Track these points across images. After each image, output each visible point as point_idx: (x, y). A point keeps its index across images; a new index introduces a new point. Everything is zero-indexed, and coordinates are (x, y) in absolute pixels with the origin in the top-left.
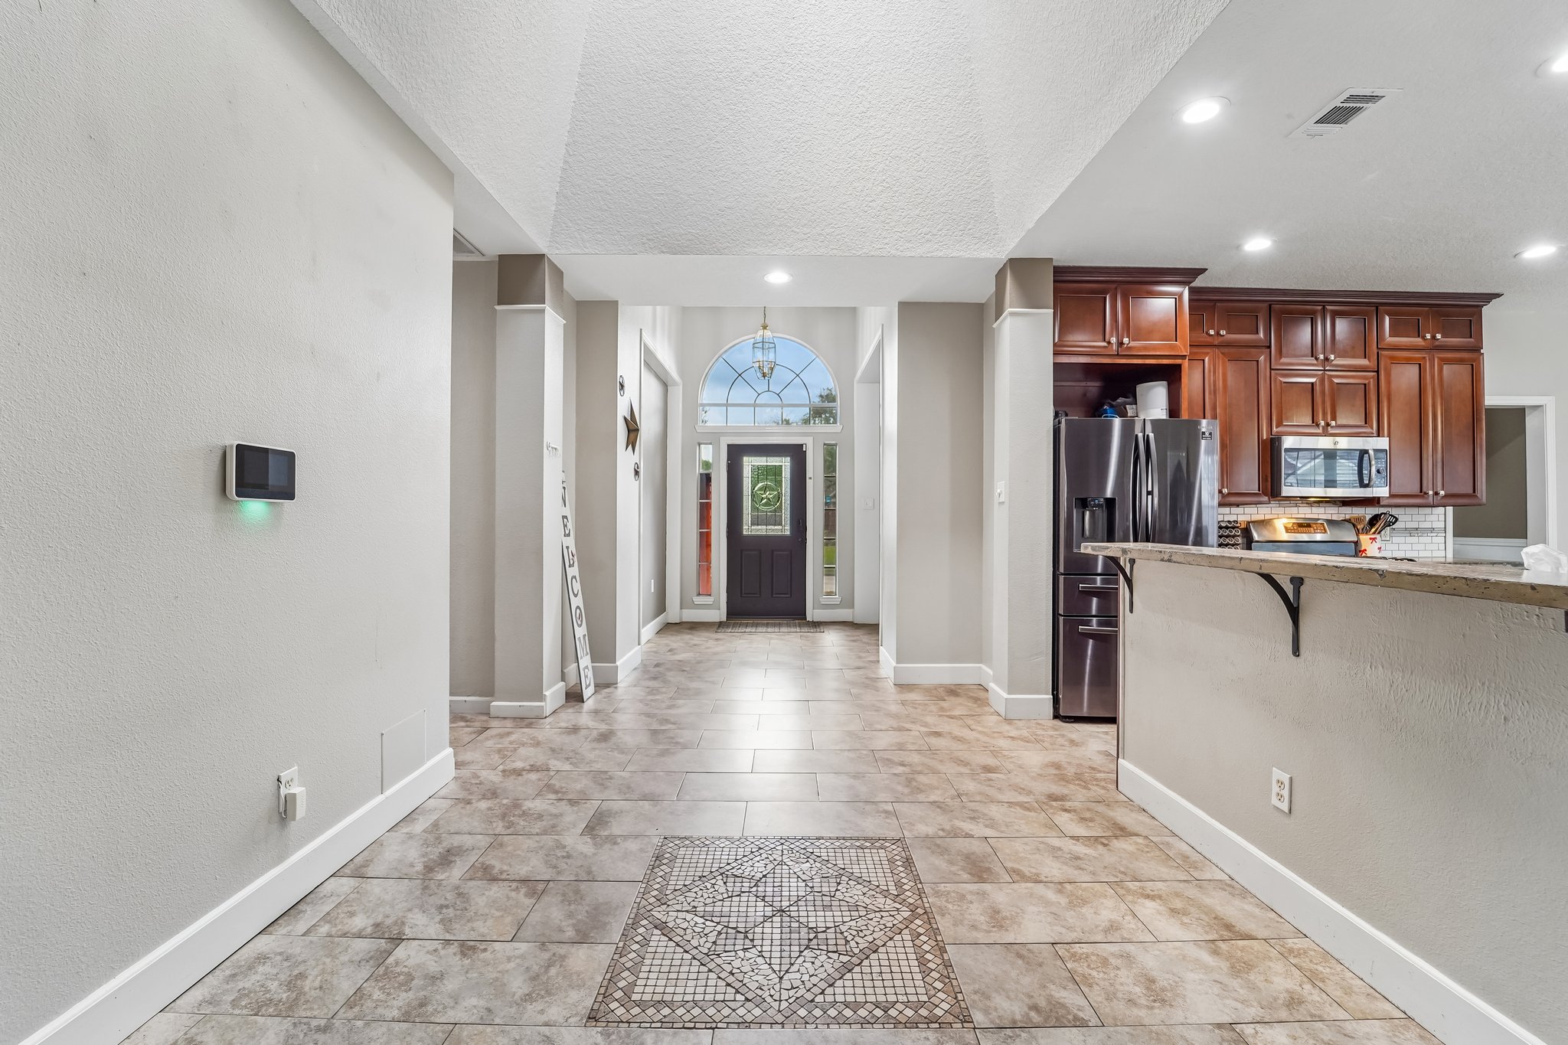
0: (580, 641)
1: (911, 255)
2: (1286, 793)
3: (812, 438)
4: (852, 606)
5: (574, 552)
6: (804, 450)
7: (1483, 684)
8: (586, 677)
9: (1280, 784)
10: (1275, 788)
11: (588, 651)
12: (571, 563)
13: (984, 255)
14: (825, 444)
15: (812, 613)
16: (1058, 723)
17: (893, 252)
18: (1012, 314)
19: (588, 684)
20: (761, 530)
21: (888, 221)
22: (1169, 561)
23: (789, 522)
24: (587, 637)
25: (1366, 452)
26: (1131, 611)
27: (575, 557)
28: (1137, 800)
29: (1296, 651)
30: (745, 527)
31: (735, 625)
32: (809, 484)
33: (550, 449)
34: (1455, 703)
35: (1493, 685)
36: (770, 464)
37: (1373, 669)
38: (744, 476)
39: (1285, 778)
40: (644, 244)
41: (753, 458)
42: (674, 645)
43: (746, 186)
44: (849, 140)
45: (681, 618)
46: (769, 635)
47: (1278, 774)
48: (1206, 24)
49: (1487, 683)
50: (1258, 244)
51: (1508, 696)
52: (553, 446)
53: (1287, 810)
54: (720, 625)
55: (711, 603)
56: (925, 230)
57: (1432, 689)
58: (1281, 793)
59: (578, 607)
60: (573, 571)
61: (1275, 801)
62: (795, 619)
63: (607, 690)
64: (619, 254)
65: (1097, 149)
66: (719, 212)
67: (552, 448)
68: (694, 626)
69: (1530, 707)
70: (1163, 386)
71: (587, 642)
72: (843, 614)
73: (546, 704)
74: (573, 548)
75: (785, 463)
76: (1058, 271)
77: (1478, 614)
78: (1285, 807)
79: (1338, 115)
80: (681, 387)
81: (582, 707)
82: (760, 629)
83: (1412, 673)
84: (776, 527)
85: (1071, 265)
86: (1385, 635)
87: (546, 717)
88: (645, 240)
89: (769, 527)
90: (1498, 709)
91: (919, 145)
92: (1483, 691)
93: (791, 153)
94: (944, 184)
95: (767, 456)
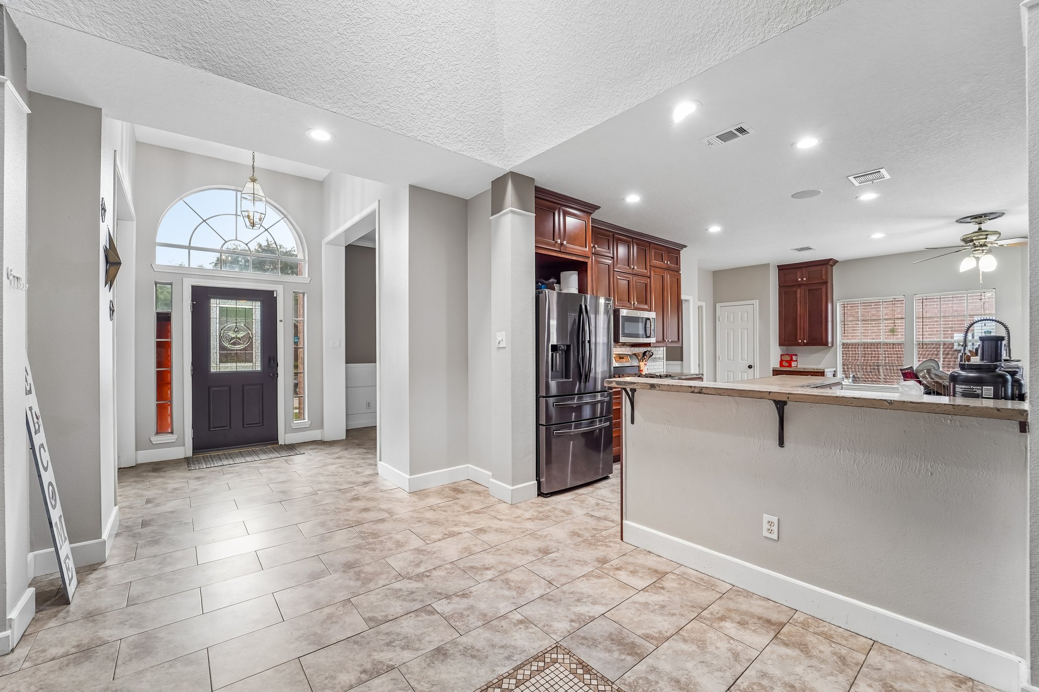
0: (57, 528)
1: (449, 149)
2: (775, 528)
3: (282, 286)
4: (321, 426)
5: (38, 413)
6: (275, 296)
7: (917, 456)
8: (68, 569)
9: (770, 523)
10: (766, 526)
11: (66, 535)
12: (37, 428)
13: (496, 164)
14: (294, 292)
15: (284, 438)
16: (541, 499)
17: (436, 142)
18: (512, 212)
19: (70, 577)
20: (230, 367)
21: (433, 115)
22: (700, 393)
23: (259, 359)
24: (63, 519)
25: (649, 319)
26: (633, 422)
27: (40, 419)
28: (642, 547)
29: (781, 443)
30: (213, 365)
31: (206, 460)
32: (280, 327)
33: (11, 277)
34: (899, 468)
35: (923, 456)
36: (240, 307)
37: (842, 452)
38: (212, 317)
39: (775, 519)
40: (177, 49)
41: (221, 301)
42: (150, 494)
43: (308, 35)
44: (405, 34)
45: (136, 461)
46: (252, 465)
47: (766, 517)
48: (736, 52)
49: (919, 456)
50: (633, 199)
51: (933, 462)
52: (16, 275)
53: (777, 539)
54: (187, 461)
55: (175, 440)
56: (459, 132)
57: (884, 461)
58: (772, 528)
59: (50, 484)
60: (40, 439)
61: (765, 533)
62: (266, 445)
63: (95, 575)
64: (139, 49)
65: (620, 111)
66: (276, 49)
67: (14, 277)
68: (158, 467)
69: (946, 467)
70: (575, 274)
71: (63, 523)
72: (315, 435)
73: (13, 633)
74: (36, 409)
75: (256, 307)
76: (538, 190)
77: (913, 420)
78: (775, 536)
79: (726, 137)
80: (135, 222)
81: (68, 612)
82: (238, 460)
83: (869, 453)
84: (246, 364)
85: (543, 187)
86: (850, 433)
87: (12, 651)
88: (179, 46)
89: (239, 364)
90: (927, 469)
91: (457, 63)
92: (917, 460)
93: (353, 22)
94: (473, 100)
95: (236, 299)
